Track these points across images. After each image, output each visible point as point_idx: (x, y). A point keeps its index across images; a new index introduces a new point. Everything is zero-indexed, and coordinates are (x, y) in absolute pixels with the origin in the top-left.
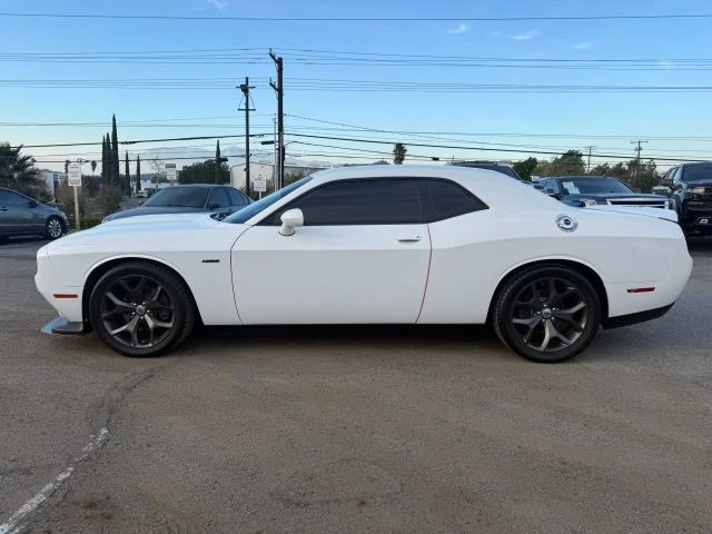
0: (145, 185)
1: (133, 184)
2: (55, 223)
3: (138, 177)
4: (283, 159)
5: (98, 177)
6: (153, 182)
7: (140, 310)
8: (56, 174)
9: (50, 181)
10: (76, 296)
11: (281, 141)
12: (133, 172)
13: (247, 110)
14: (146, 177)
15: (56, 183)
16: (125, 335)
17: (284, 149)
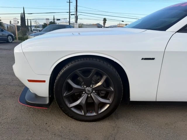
0: (33, 28)
1: (30, 28)
2: (10, 37)
3: (31, 26)
4: (77, 20)
5: (19, 26)
6: (35, 27)
7: (88, 91)
8: (7, 25)
9: (6, 26)
10: (44, 81)
11: (76, 14)
12: (29, 25)
13: (70, 2)
14: (33, 26)
15: (8, 27)
16: (78, 107)
17: (77, 17)
